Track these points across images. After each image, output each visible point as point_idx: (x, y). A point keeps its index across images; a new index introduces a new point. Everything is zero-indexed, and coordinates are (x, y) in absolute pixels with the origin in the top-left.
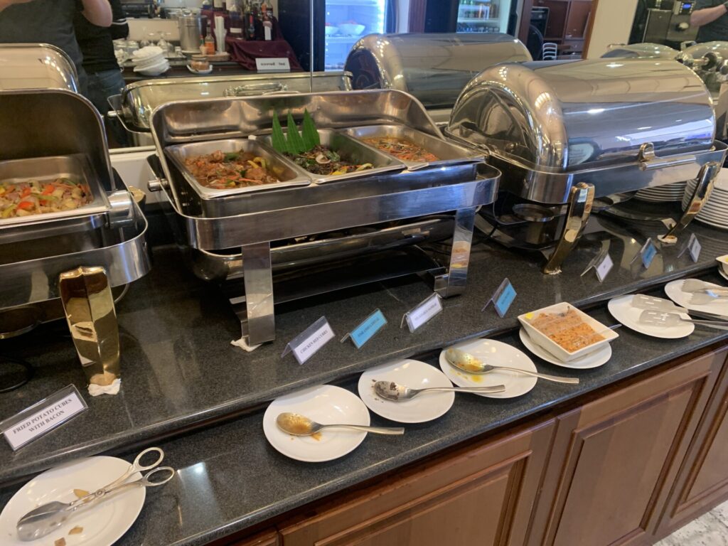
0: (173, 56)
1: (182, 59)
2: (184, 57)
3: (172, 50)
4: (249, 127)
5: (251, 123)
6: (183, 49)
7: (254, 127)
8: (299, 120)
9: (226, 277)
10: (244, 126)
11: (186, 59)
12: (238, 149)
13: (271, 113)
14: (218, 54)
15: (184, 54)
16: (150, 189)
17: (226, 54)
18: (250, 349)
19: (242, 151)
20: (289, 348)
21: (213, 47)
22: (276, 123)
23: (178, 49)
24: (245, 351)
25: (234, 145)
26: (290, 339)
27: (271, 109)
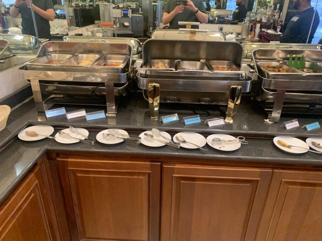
0: (237, 38)
1: (241, 40)
2: (242, 39)
3: (237, 36)
4: (280, 59)
5: (281, 58)
6: (241, 36)
7: (282, 60)
8: (299, 59)
9: (266, 101)
10: (278, 59)
11: (242, 40)
12: (276, 65)
13: (289, 56)
14: (255, 39)
15: (242, 38)
16: (250, 72)
17: (258, 39)
18: (270, 123)
19: (277, 66)
20: (284, 124)
21: (253, 36)
22: (291, 59)
23: (240, 36)
24: (268, 123)
25: (275, 64)
26: (285, 121)
27: (289, 55)
